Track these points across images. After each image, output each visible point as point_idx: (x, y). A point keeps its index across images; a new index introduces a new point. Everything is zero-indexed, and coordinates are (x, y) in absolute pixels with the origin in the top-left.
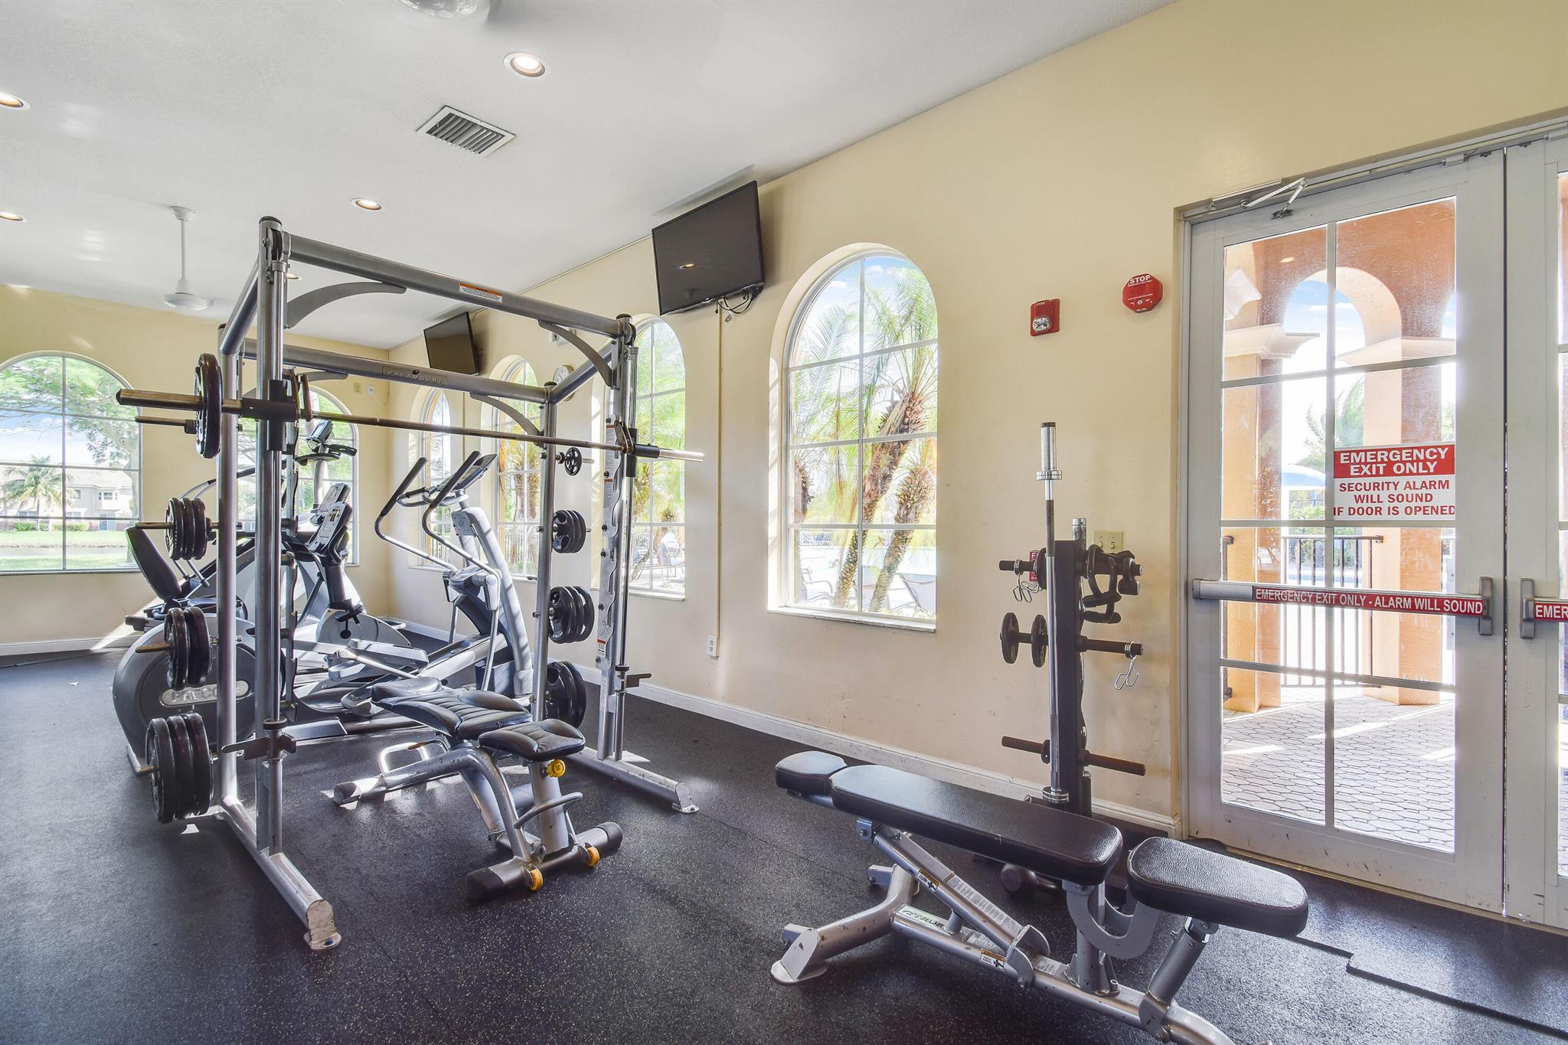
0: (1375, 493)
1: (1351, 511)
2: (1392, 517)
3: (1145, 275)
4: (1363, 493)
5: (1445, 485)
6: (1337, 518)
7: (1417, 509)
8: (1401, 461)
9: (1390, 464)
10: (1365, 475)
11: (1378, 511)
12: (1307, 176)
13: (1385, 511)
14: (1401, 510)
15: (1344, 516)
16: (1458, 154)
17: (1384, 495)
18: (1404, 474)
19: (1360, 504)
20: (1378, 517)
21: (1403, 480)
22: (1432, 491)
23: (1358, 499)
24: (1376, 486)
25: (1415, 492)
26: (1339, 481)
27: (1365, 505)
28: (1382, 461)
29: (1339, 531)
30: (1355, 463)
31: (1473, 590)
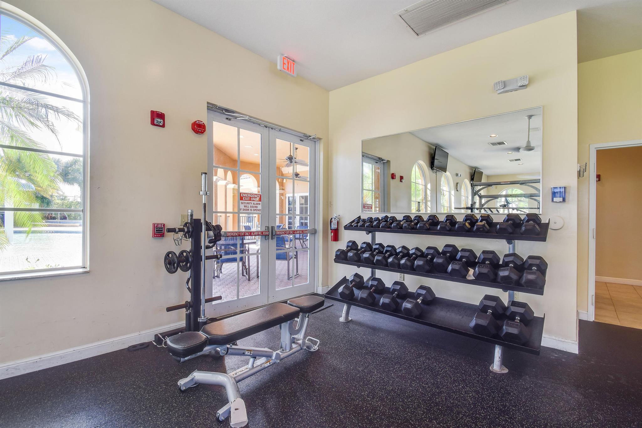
0: (248, 205)
1: (244, 210)
2: (251, 212)
3: (202, 122)
4: (245, 205)
5: (259, 204)
6: (240, 211)
7: (255, 210)
8: (252, 197)
9: (250, 198)
10: (246, 200)
11: (248, 210)
12: (249, 116)
13: (249, 210)
14: (252, 210)
15: (242, 211)
16: (263, 125)
17: (249, 205)
18: (253, 201)
19: (245, 208)
20: (248, 211)
21: (253, 202)
22: (257, 205)
23: (245, 206)
24: (248, 203)
25: (255, 205)
26: (241, 201)
27: (246, 208)
28: (249, 197)
29: (241, 215)
30: (244, 197)
31: (263, 229)
